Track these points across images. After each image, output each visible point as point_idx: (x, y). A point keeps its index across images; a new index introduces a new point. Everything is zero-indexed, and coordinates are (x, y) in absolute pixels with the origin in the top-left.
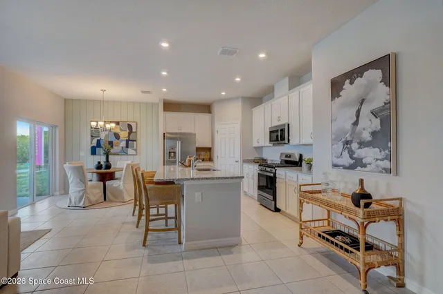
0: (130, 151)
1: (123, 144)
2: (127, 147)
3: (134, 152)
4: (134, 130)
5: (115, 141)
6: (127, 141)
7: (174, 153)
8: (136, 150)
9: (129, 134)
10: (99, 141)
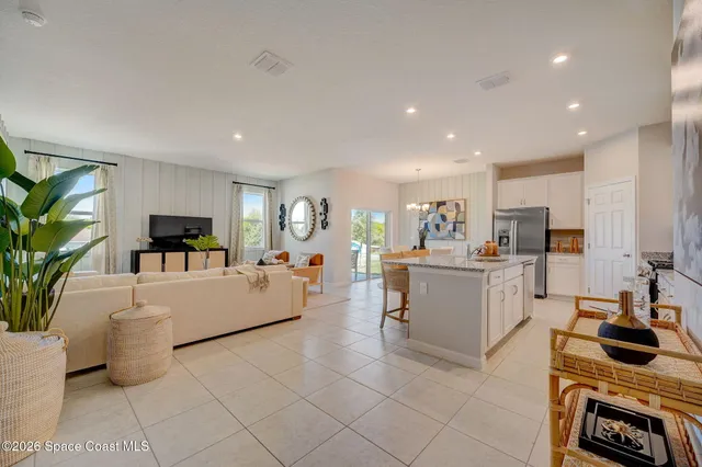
0: (458, 235)
1: (450, 227)
2: (454, 230)
3: (463, 237)
4: (462, 209)
5: (442, 224)
6: (455, 223)
7: (508, 237)
8: (465, 234)
9: (457, 214)
10: (426, 224)
